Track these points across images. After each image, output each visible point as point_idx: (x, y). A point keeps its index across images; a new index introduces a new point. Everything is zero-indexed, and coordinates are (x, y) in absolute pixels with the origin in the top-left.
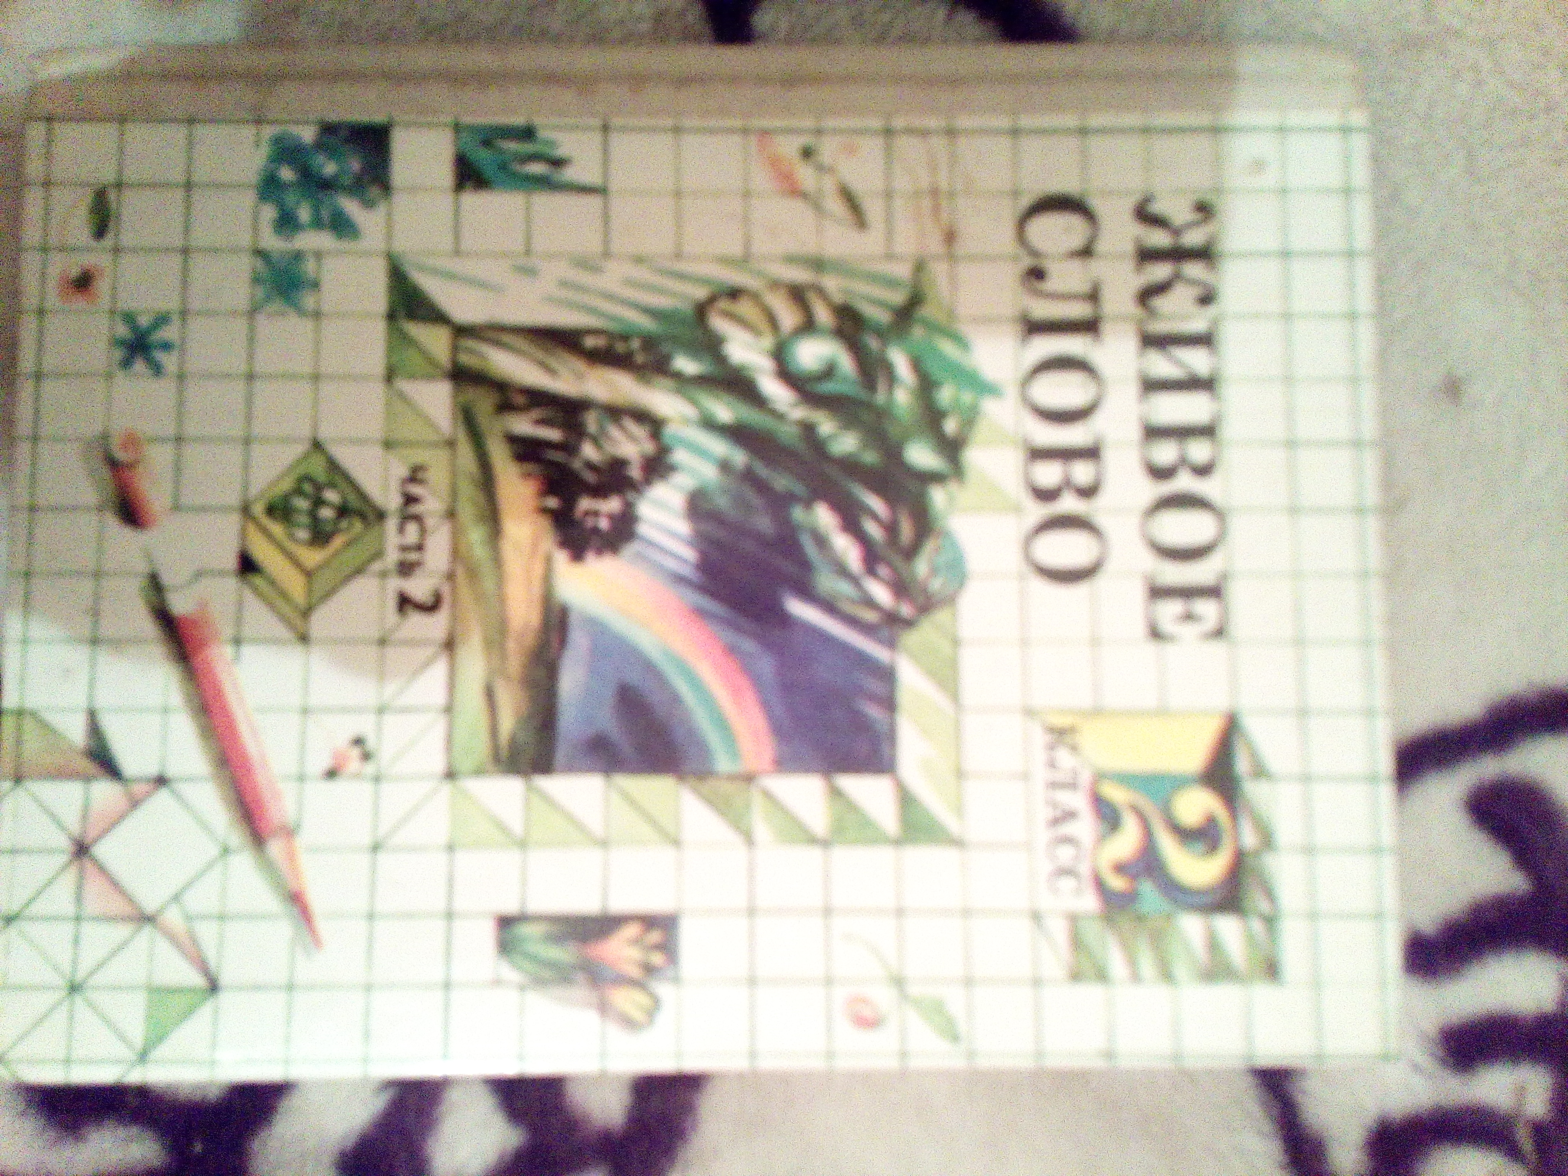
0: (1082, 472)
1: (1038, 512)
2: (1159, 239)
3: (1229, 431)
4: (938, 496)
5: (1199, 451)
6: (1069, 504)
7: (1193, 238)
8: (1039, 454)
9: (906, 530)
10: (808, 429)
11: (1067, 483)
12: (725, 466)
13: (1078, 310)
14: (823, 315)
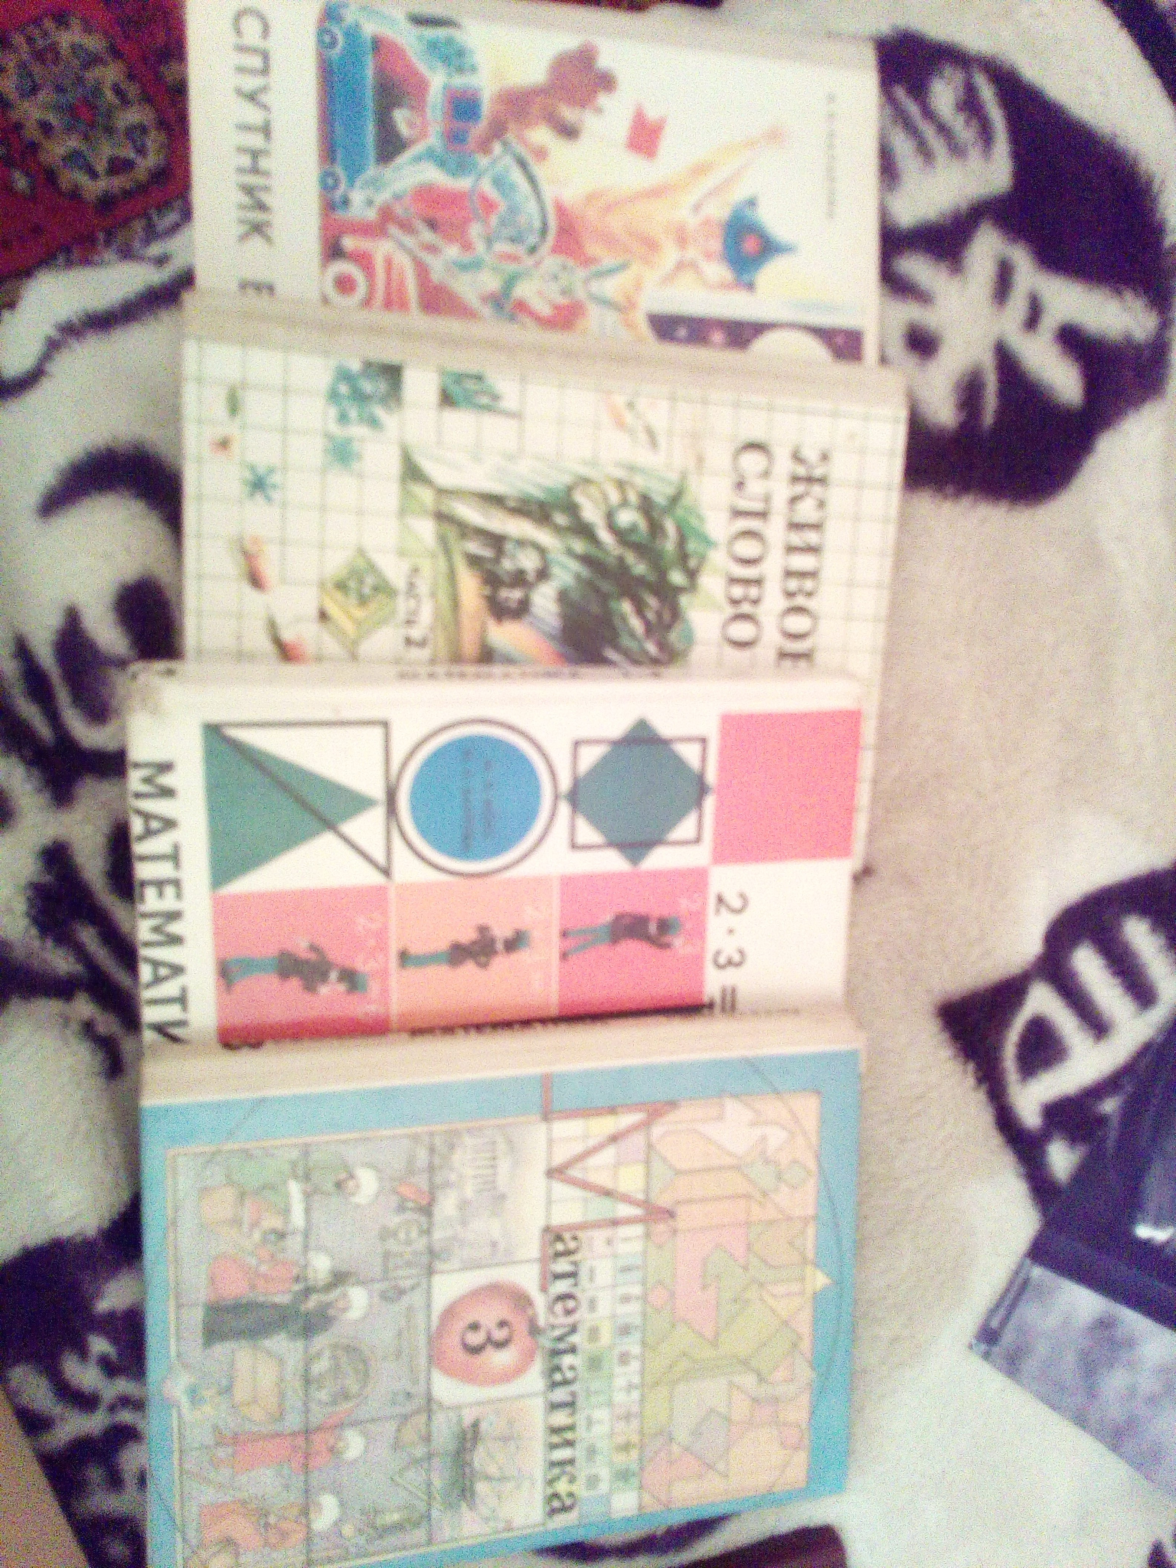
0: (753, 592)
1: (730, 611)
2: (801, 471)
3: (825, 575)
4: (684, 600)
5: (808, 584)
6: (746, 608)
7: (818, 472)
8: (734, 581)
9: (667, 616)
10: (621, 559)
11: (746, 599)
12: (578, 577)
13: (758, 506)
14: (633, 498)
